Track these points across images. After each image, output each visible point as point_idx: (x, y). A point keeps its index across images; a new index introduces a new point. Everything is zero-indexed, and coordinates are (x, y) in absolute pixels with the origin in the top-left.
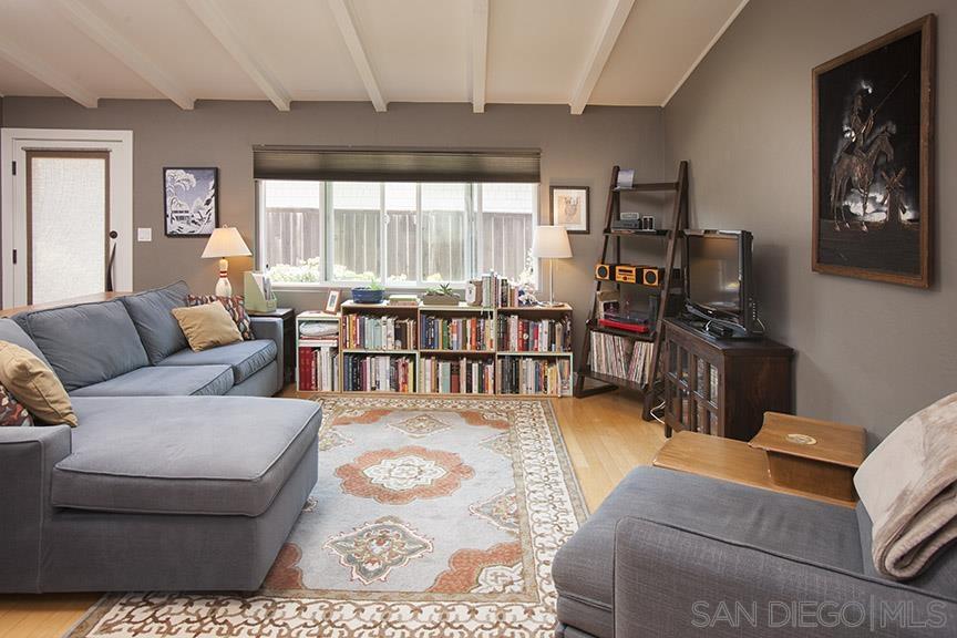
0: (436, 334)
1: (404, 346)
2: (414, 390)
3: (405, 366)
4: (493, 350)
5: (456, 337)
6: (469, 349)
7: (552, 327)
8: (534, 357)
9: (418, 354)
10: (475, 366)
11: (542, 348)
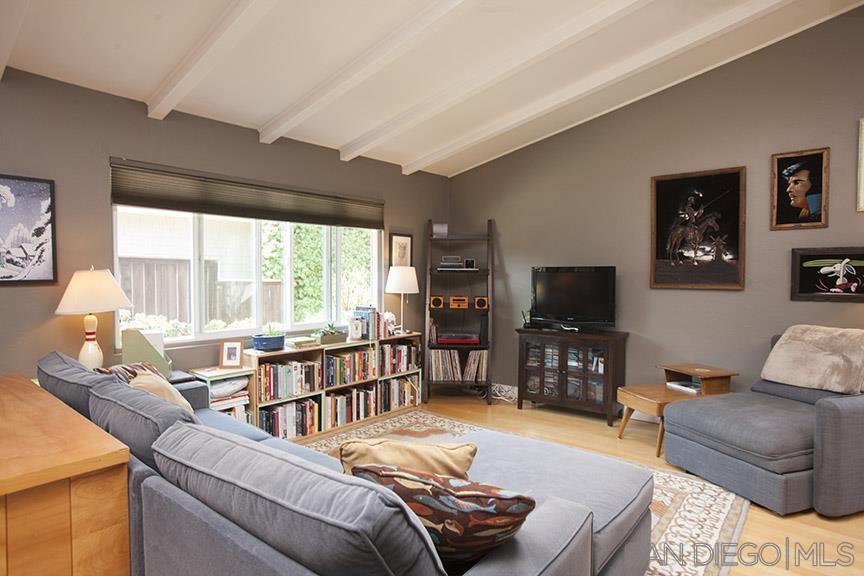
0: (335, 371)
1: (312, 389)
2: (320, 429)
3: (311, 408)
4: (374, 378)
5: (347, 371)
6: (357, 381)
7: (409, 349)
8: (397, 378)
9: (323, 393)
10: (362, 394)
11: (403, 369)
